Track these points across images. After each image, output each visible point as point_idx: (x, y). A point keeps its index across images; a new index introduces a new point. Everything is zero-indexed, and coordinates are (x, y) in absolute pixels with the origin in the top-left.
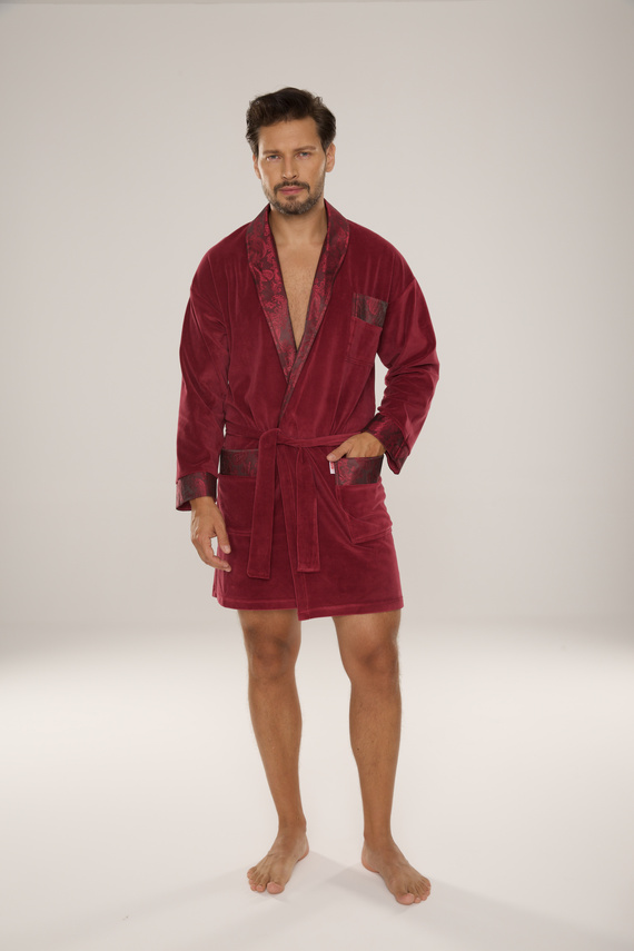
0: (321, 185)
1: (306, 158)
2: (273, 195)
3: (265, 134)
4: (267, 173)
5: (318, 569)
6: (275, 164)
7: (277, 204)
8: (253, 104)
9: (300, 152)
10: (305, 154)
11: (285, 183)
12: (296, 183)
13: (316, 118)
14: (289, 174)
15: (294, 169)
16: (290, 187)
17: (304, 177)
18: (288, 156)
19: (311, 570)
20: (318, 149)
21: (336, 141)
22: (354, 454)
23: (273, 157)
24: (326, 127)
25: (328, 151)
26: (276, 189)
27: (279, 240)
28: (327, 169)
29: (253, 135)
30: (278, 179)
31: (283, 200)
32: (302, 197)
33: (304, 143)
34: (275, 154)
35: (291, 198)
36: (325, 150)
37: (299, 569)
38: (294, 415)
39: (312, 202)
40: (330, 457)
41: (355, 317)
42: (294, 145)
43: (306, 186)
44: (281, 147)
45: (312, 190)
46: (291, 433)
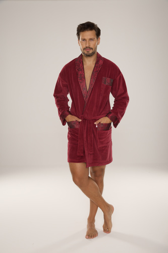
0: (96, 48)
1: (92, 41)
2: (83, 51)
3: (81, 34)
4: (82, 44)
6: (84, 42)
7: (84, 53)
8: (79, 26)
9: (91, 39)
11: (87, 48)
12: (89, 48)
13: (95, 30)
14: (88, 45)
15: (89, 44)
17: (92, 46)
18: (88, 40)
19: (91, 153)
20: (96, 39)
21: (100, 37)
22: (102, 123)
24: (98, 33)
25: (98, 39)
26: (84, 49)
27: (84, 63)
28: (98, 44)
29: (78, 34)
30: (84, 47)
31: (86, 52)
32: (91, 52)
33: (92, 37)
34: (84, 40)
35: (88, 52)
37: (88, 153)
38: (87, 111)
39: (93, 53)
40: (95, 123)
41: (103, 83)
42: (89, 37)
43: (92, 49)
44: (86, 38)
46: (86, 116)
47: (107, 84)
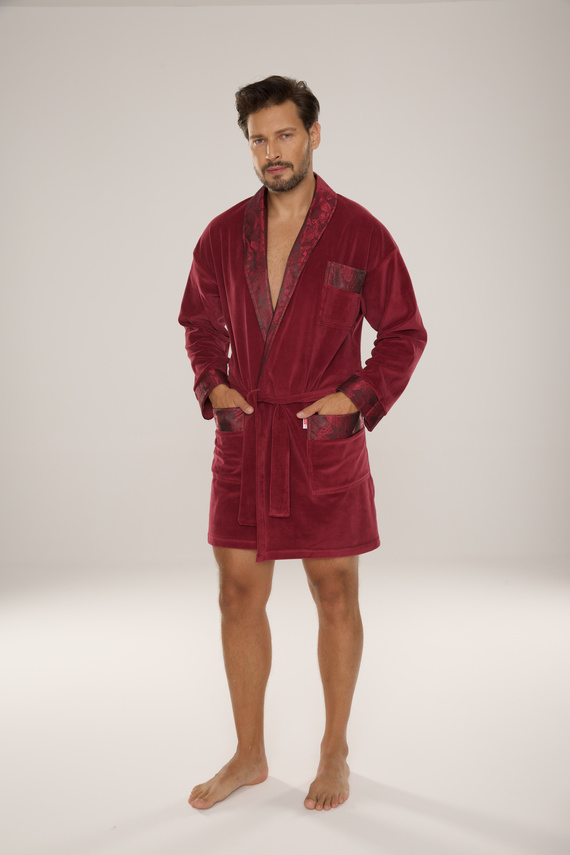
0: (306, 160)
1: (289, 138)
2: (261, 175)
3: (252, 120)
5: (287, 515)
6: (261, 147)
9: (281, 134)
10: (287, 135)
11: (270, 164)
12: (279, 163)
13: (296, 102)
14: (273, 156)
15: (277, 150)
16: (274, 167)
17: (286, 157)
18: (271, 138)
19: (282, 515)
20: (300, 129)
22: (323, 412)
23: (260, 141)
24: (308, 109)
25: (311, 130)
26: (264, 170)
27: (271, 213)
28: (312, 147)
29: (243, 122)
30: (264, 161)
31: (270, 178)
32: (287, 176)
33: (286, 126)
35: (277, 177)
36: (308, 130)
37: (271, 514)
38: (270, 374)
39: (297, 181)
40: (300, 415)
41: (327, 283)
42: (278, 127)
43: (289, 165)
44: (265, 131)
45: (296, 168)
46: (268, 391)
47: (342, 286)
